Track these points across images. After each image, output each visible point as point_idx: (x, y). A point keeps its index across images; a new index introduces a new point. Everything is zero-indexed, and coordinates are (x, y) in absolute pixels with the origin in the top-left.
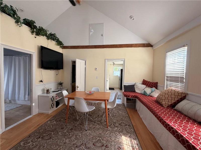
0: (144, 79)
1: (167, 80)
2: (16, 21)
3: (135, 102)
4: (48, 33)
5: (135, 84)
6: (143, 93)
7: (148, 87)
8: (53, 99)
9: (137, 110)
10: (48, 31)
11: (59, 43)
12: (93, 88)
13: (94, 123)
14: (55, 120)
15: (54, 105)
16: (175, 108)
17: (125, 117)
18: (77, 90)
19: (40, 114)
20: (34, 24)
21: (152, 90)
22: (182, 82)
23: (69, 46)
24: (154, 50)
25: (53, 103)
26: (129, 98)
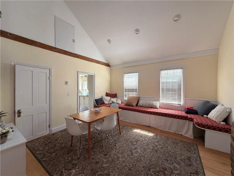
0: (106, 92)
5: (102, 96)
6: (111, 103)
7: (112, 98)
16: (139, 105)
22: (136, 91)
23: (8, 32)
24: (111, 69)
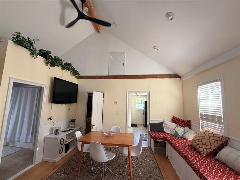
0: (173, 116)
1: (202, 119)
2: (31, 53)
3: (164, 146)
4: (64, 63)
5: (163, 121)
6: (174, 134)
7: (180, 126)
8: (62, 142)
9: (167, 157)
10: (64, 61)
11: (75, 73)
12: (113, 127)
13: (113, 178)
14: (63, 171)
15: (62, 150)
16: (217, 157)
17: (154, 168)
18: (93, 129)
19: (44, 163)
20: (50, 55)
21: (185, 130)
22: (220, 122)
23: (85, 76)
24: (182, 81)
25: (61, 147)
26: (157, 140)
